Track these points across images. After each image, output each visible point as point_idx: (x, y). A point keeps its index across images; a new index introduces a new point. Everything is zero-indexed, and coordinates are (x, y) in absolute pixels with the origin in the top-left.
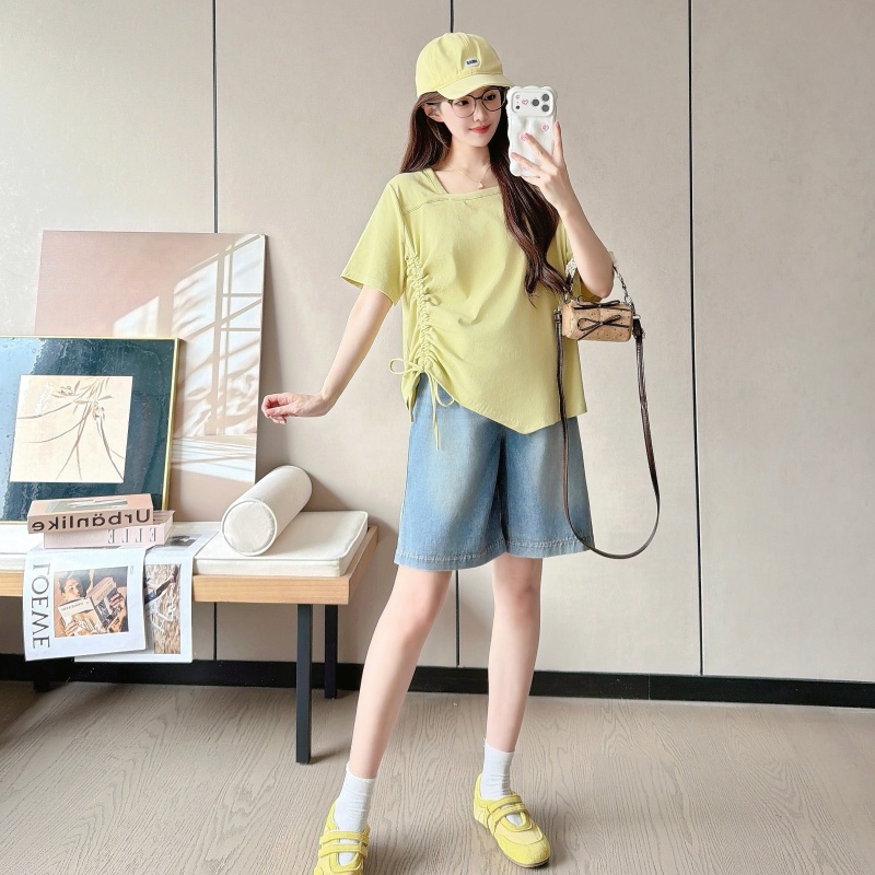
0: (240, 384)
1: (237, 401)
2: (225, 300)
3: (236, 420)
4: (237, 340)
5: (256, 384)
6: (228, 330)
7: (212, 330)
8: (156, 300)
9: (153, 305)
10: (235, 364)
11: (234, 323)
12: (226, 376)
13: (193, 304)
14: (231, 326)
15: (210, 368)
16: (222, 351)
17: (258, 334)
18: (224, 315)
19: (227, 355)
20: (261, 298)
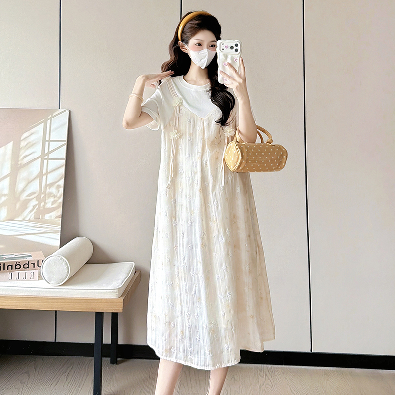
0: (53, 190)
1: (52, 200)
2: (47, 143)
3: (51, 210)
4: (53, 165)
5: (62, 190)
6: (48, 159)
7: (40, 159)
8: (12, 143)
9: (10, 145)
10: (51, 178)
11: (51, 156)
12: (46, 185)
13: (31, 145)
14: (49, 158)
15: (38, 180)
16: (45, 171)
17: (64, 162)
18: (46, 151)
19: (47, 173)
20: (66, 142)
